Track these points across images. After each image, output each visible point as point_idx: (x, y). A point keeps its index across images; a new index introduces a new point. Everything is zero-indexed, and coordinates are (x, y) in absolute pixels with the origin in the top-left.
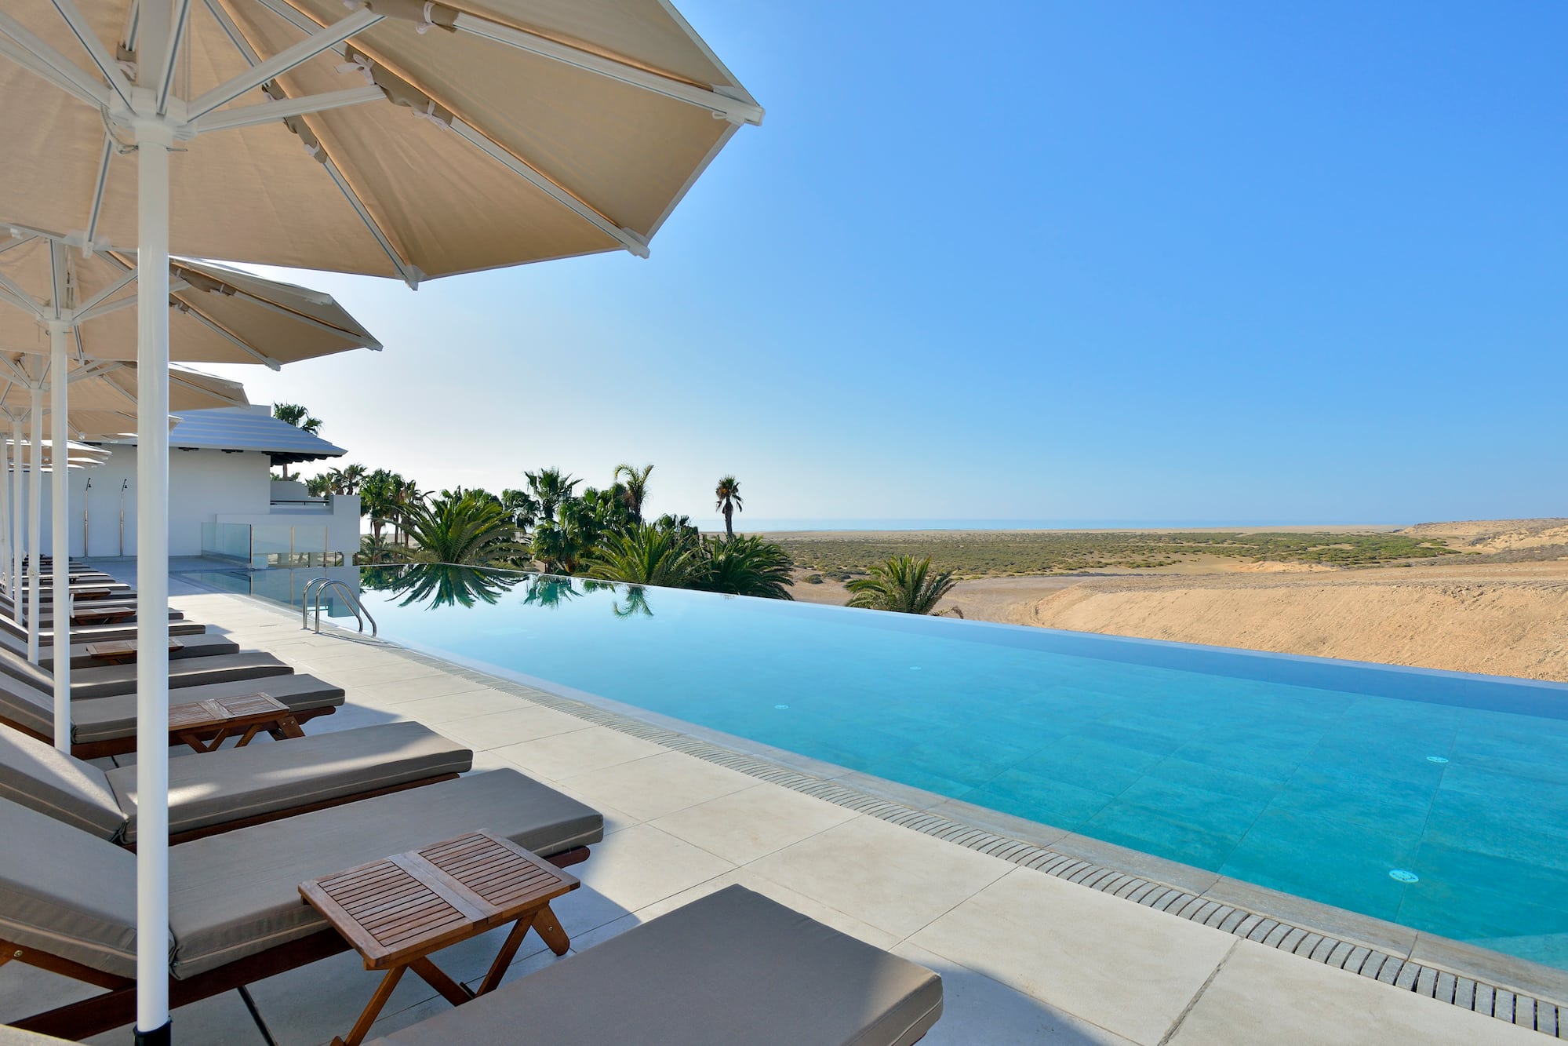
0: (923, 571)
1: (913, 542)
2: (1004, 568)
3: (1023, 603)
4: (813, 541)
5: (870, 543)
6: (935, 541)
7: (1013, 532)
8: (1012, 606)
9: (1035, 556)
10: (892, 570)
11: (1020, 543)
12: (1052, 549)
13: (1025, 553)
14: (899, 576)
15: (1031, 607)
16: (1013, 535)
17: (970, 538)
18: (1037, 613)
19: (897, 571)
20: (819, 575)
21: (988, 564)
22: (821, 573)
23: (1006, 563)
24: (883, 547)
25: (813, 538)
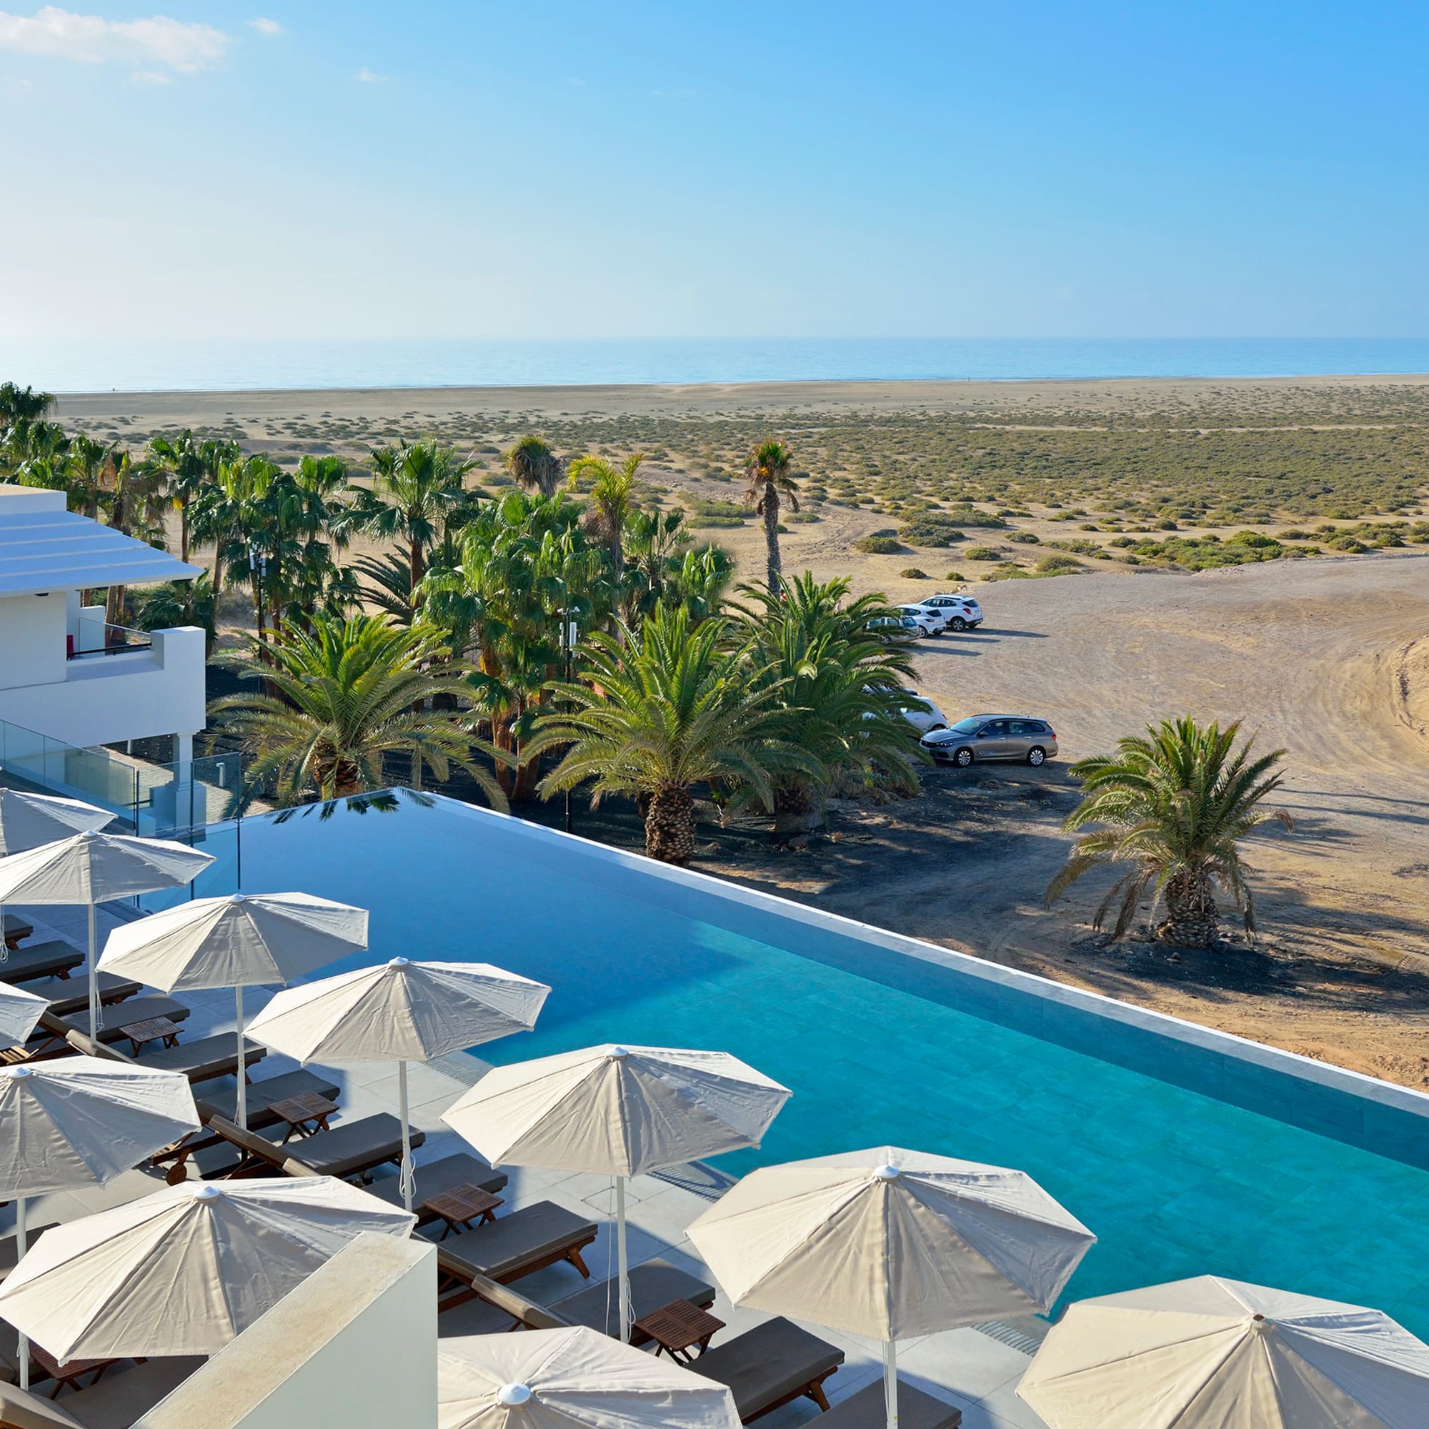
0: (1223, 744)
1: (1090, 419)
2: (1308, 505)
3: (1371, 653)
4: (854, 415)
5: (988, 420)
6: (1139, 414)
7: (1321, 385)
8: (1348, 665)
9: (1379, 467)
10: (1164, 749)
11: (1339, 420)
12: (1416, 441)
13: (1355, 455)
14: (1178, 763)
15: (1388, 669)
16: (1321, 394)
17: (1221, 403)
18: (1405, 693)
19: (1175, 754)
20: (894, 533)
21: (1270, 491)
22: (896, 524)
23: (1313, 489)
24: (1020, 435)
25: (855, 407)
